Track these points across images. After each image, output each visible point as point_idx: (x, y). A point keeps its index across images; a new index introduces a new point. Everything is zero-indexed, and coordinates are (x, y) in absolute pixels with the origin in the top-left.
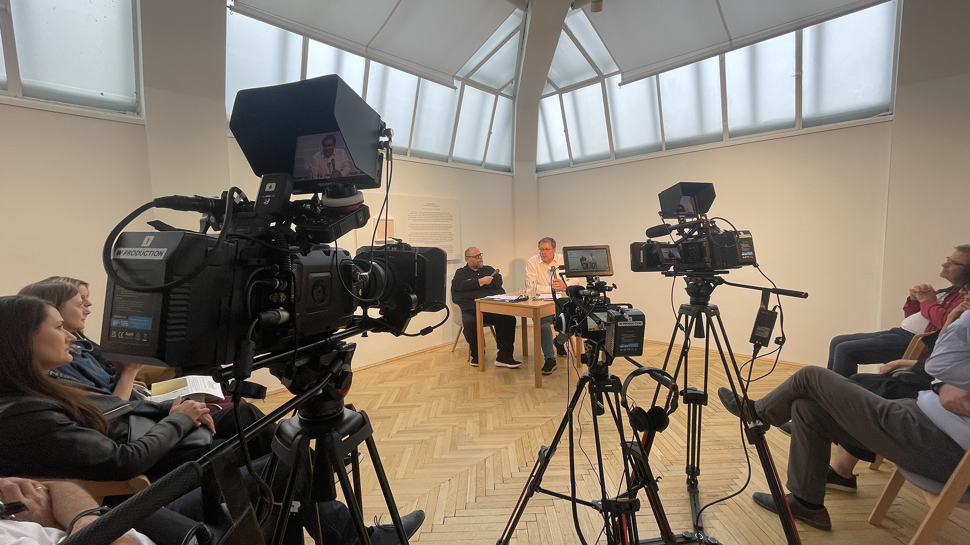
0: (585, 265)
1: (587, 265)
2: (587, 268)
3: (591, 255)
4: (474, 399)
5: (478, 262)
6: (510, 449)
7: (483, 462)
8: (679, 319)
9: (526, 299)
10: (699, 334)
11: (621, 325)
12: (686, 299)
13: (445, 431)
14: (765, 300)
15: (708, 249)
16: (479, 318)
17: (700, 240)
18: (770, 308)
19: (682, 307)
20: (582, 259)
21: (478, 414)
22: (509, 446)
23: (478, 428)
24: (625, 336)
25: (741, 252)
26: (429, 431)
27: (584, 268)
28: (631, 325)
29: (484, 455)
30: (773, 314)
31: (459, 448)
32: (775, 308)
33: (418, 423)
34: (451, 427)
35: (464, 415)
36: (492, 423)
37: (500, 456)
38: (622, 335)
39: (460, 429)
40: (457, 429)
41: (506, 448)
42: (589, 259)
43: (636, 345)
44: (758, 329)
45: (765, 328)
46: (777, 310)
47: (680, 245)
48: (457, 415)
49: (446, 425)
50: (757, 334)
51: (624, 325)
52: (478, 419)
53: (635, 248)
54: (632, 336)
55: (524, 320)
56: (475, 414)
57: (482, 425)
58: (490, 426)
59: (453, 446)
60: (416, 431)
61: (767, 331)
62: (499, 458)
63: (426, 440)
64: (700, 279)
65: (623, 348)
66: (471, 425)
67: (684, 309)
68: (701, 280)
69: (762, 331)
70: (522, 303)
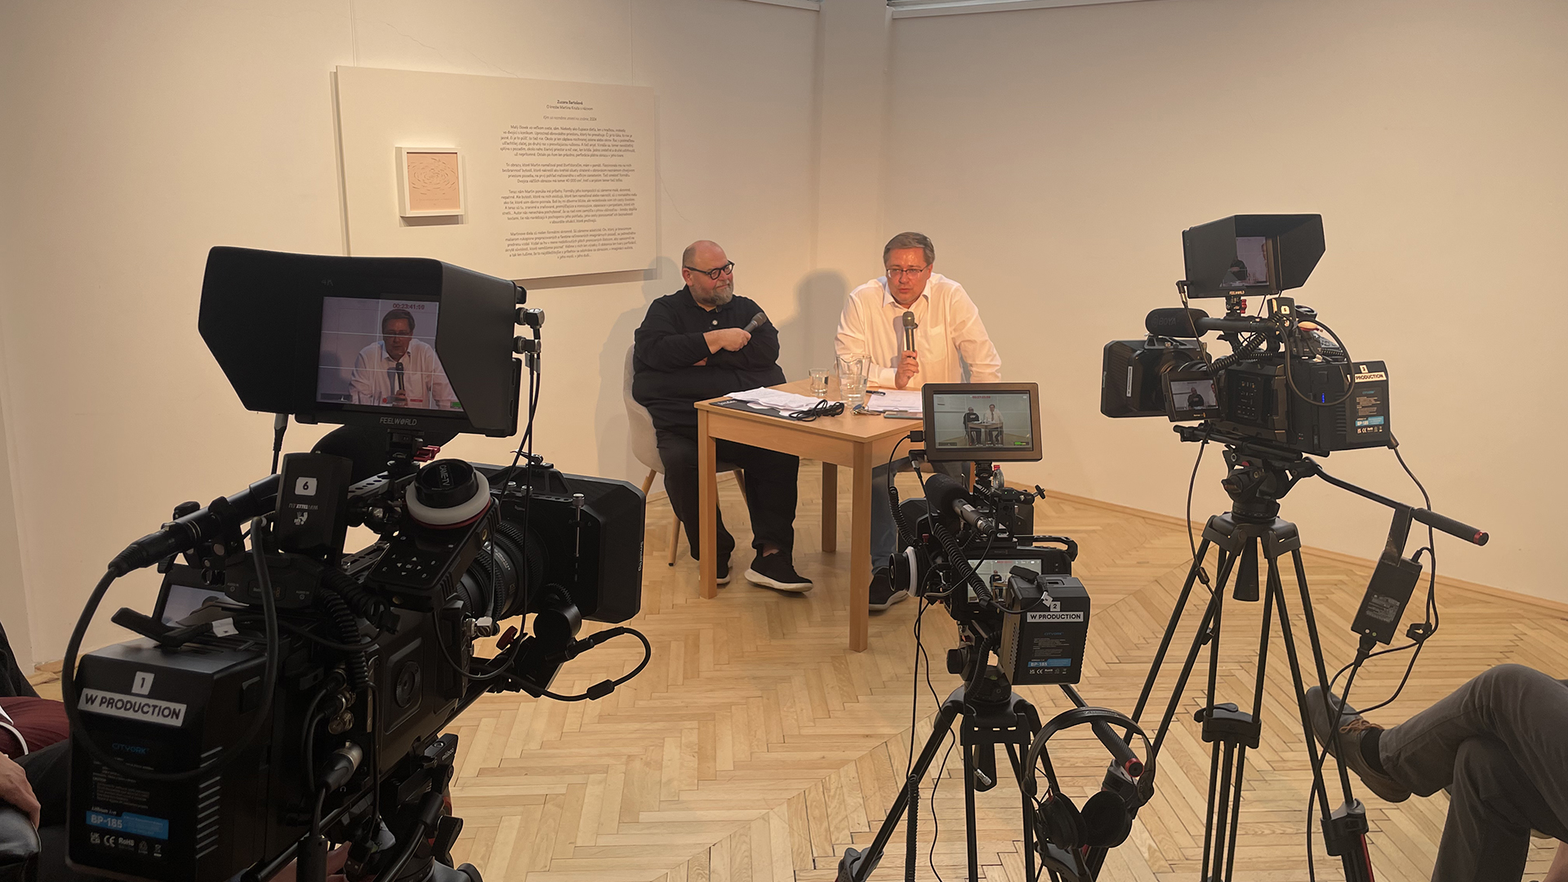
0: (974, 434)
1: (979, 433)
2: (979, 442)
3: (992, 408)
4: (685, 678)
5: (715, 288)
6: (775, 822)
7: (704, 859)
8: (1200, 557)
9: (836, 411)
10: (1246, 591)
11: (1034, 620)
12: (1222, 505)
13: (606, 770)
14: (1399, 534)
15: (1282, 395)
16: (705, 454)
17: (1268, 370)
18: (1408, 554)
19: (1211, 524)
20: (970, 417)
21: (695, 724)
22: (771, 813)
23: (694, 763)
24: (1042, 642)
25: (1356, 417)
26: (565, 771)
27: (972, 441)
28: (1056, 620)
29: (707, 838)
30: (1414, 568)
31: (644, 817)
32: (1418, 554)
33: (534, 746)
34: (624, 759)
35: (660, 725)
36: (729, 750)
37: (747, 840)
38: (1036, 641)
39: (648, 764)
40: (637, 765)
41: (765, 819)
42: (986, 416)
43: (1067, 662)
44: (1373, 600)
45: (1390, 600)
46: (1425, 560)
47: (1222, 372)
48: (637, 726)
49: (608, 755)
50: (1368, 613)
51: (1042, 620)
52: (694, 738)
53: (1116, 355)
54: (1058, 642)
55: (830, 473)
56: (688, 724)
57: (704, 753)
58: (725, 759)
59: (628, 813)
60: (527, 771)
61: (1392, 606)
62: (744, 847)
63: (558, 795)
64: (1258, 462)
65: (1036, 668)
66: (675, 756)
67: (1214, 528)
68: (1260, 465)
69: (1381, 607)
70: (826, 424)
